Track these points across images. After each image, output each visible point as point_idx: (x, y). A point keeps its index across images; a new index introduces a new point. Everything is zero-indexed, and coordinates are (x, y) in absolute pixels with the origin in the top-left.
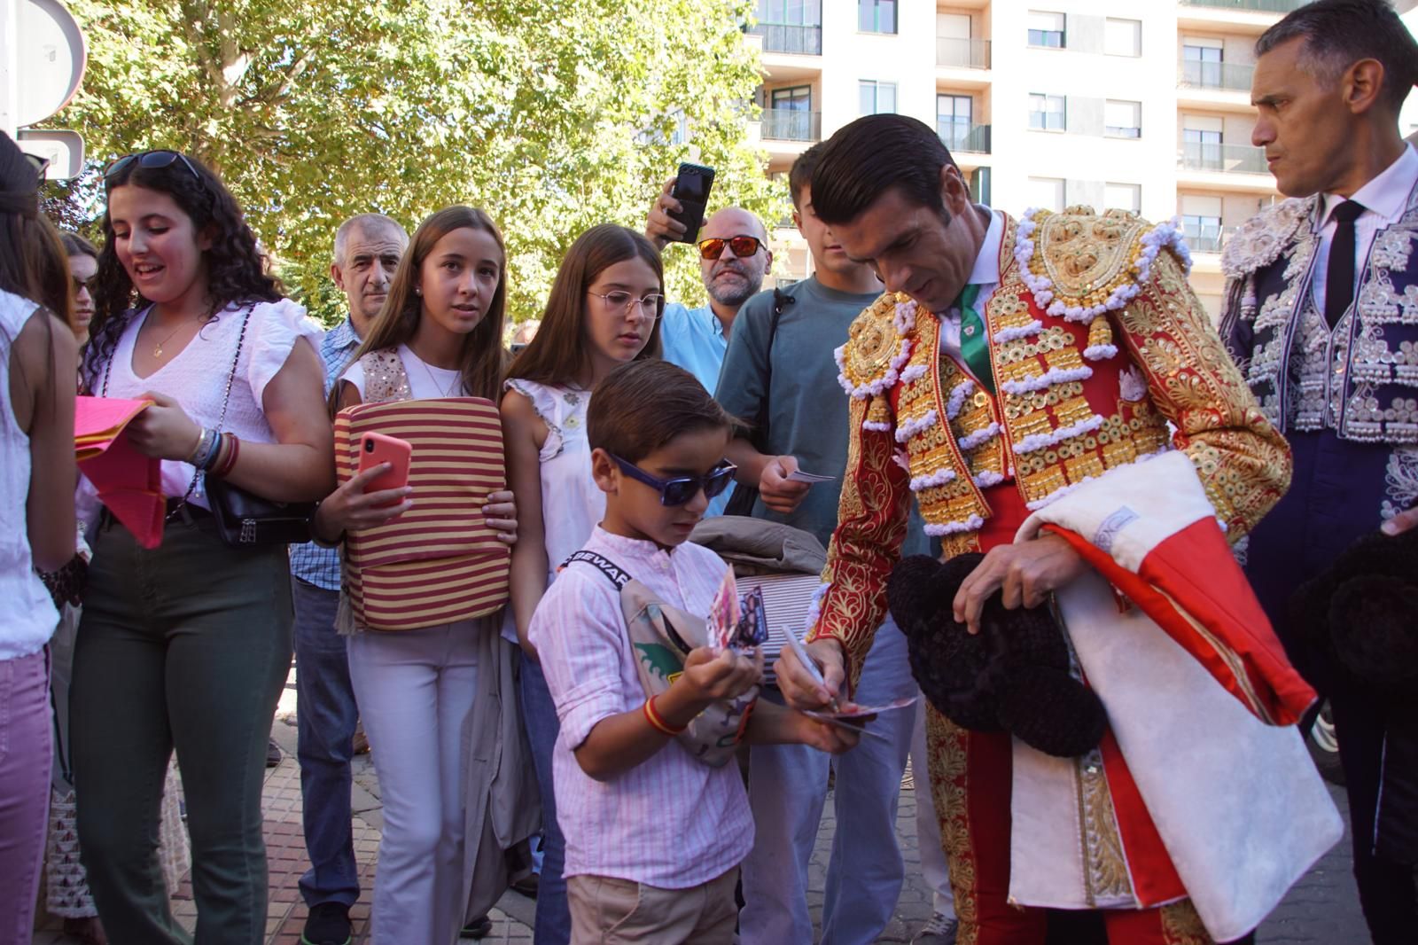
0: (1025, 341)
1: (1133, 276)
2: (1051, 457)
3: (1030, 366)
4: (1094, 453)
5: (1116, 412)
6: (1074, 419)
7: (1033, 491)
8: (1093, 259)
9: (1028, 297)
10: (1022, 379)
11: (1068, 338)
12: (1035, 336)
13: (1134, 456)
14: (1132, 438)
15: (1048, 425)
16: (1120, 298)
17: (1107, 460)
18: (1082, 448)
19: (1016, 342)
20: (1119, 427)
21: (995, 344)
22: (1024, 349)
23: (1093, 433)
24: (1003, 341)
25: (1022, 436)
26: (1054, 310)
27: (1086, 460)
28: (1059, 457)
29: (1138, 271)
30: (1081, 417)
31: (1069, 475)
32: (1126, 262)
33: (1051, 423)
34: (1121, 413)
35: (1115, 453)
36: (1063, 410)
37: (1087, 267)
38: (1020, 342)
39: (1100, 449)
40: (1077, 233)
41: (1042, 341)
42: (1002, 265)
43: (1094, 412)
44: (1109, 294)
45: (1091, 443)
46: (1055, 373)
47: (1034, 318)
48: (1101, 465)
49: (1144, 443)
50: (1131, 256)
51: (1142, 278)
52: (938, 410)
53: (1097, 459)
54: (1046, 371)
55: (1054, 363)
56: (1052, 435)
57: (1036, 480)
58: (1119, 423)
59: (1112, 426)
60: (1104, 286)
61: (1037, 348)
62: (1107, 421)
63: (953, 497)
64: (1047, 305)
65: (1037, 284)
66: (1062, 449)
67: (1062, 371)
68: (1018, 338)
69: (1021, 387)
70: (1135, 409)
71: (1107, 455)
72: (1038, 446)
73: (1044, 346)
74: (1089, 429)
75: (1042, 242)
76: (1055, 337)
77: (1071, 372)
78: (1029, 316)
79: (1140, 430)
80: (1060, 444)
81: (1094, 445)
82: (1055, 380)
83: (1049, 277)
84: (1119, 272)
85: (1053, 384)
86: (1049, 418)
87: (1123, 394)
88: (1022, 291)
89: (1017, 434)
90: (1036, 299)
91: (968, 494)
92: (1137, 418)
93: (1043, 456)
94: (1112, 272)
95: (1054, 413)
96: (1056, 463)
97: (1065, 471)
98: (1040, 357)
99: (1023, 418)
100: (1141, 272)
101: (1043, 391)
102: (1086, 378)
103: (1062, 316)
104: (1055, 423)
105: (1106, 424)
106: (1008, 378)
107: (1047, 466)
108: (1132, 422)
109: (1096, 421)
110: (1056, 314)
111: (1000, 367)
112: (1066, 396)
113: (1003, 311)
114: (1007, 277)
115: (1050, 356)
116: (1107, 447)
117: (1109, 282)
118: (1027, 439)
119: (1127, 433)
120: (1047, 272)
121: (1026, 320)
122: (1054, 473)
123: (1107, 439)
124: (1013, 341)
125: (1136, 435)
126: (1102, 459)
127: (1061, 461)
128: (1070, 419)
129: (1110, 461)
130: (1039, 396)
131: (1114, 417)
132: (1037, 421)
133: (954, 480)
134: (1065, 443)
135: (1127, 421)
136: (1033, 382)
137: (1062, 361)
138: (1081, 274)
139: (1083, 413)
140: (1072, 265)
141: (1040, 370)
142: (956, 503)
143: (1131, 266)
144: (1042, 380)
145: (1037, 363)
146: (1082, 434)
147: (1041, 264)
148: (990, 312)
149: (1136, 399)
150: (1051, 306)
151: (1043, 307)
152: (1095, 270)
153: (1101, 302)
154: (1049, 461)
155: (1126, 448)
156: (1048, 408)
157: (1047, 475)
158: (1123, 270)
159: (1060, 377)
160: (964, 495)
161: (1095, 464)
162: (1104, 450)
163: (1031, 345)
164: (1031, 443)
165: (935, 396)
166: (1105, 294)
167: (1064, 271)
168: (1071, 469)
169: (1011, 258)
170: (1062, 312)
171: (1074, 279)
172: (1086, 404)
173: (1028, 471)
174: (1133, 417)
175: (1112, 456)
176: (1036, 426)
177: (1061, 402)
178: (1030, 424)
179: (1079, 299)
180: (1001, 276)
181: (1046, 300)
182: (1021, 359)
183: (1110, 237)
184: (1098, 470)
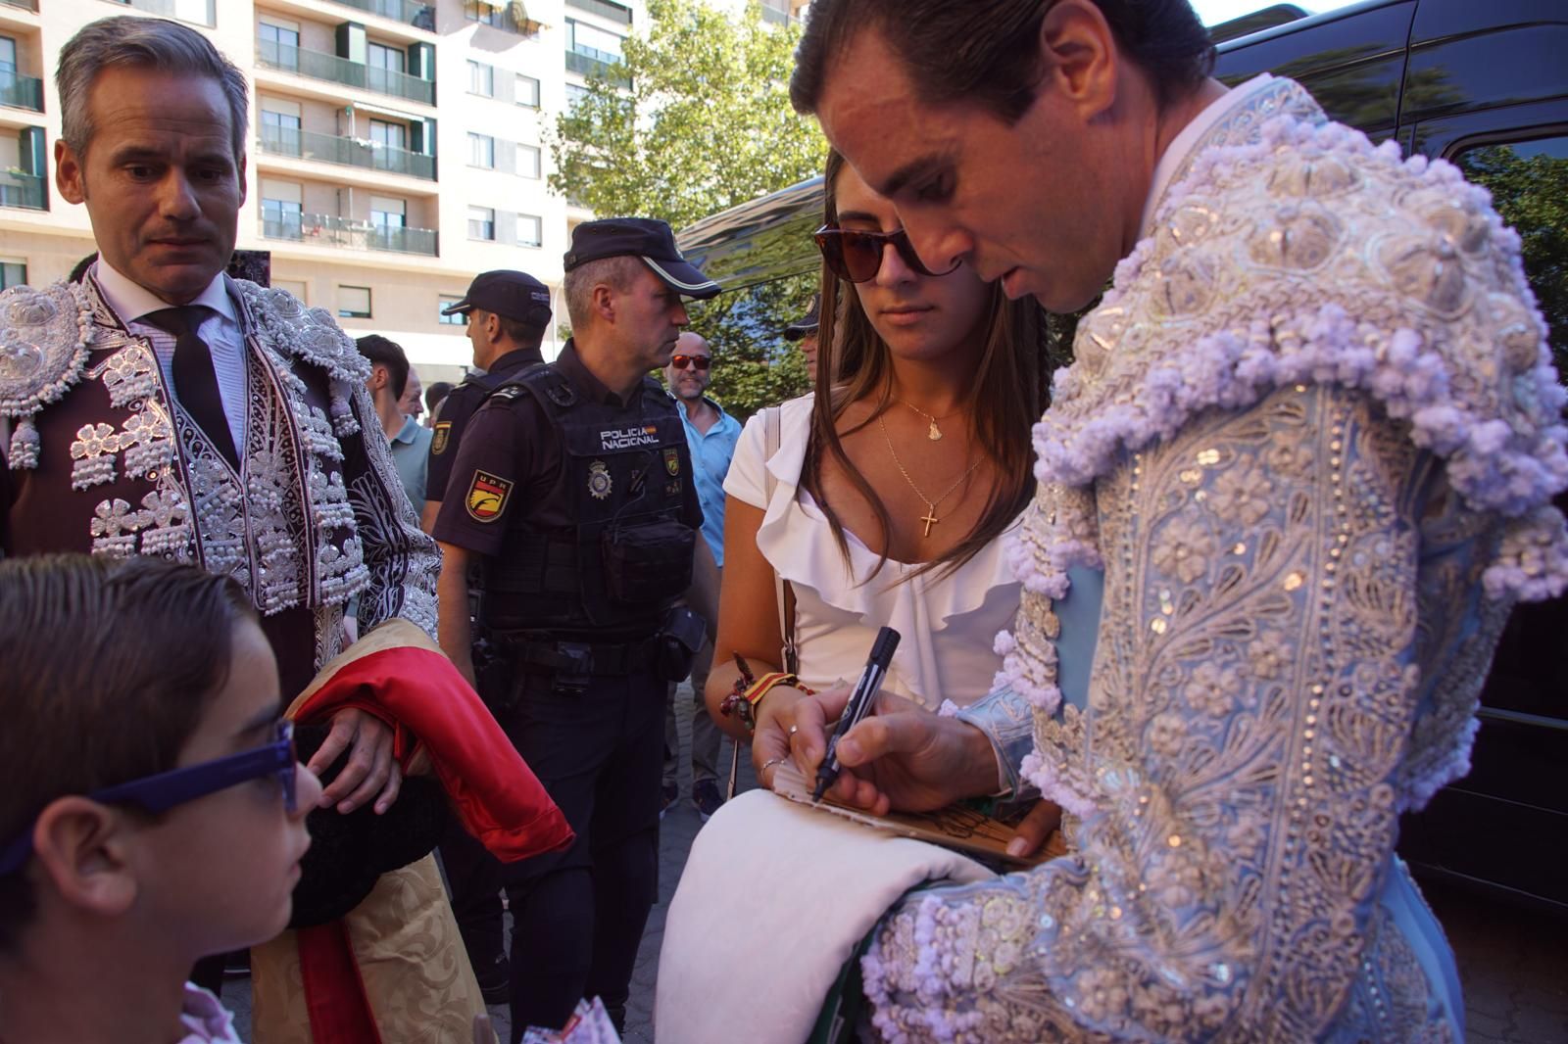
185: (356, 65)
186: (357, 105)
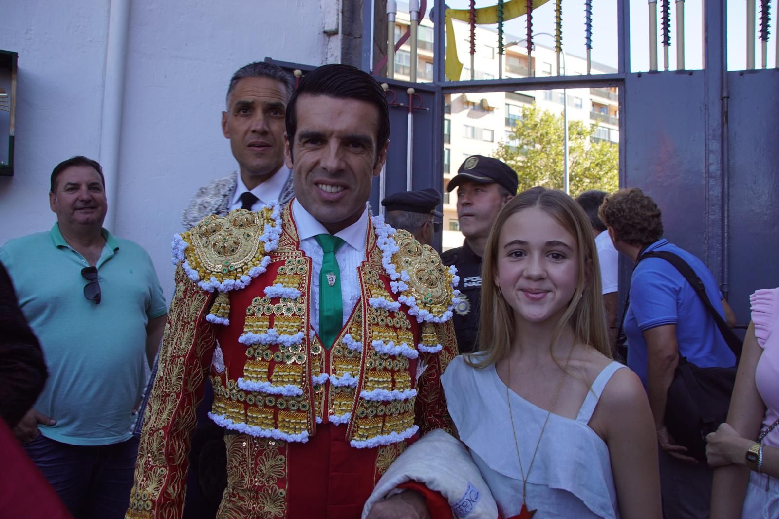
0: (387, 313)
2: (381, 410)
3: (390, 334)
4: (401, 416)
7: (360, 431)
9: (386, 279)
12: (393, 313)
15: (390, 385)
18: (399, 411)
22: (387, 319)
23: (408, 401)
24: (376, 305)
25: (374, 386)
26: (403, 299)
27: (397, 421)
28: (385, 413)
31: (385, 428)
33: (392, 384)
35: (408, 420)
36: (400, 377)
38: (385, 313)
41: (397, 318)
42: (369, 246)
46: (403, 347)
53: (402, 422)
54: (399, 343)
55: (402, 339)
56: (390, 393)
57: (365, 424)
61: (394, 322)
64: (399, 294)
65: (398, 274)
66: (389, 407)
68: (384, 309)
72: (379, 398)
73: (397, 323)
80: (391, 402)
85: (400, 355)
86: (391, 380)
87: (416, 377)
88: (380, 272)
89: (368, 384)
93: (377, 407)
95: (395, 377)
96: (382, 416)
97: (384, 424)
98: (396, 330)
99: (377, 373)
101: (393, 357)
102: (413, 358)
104: (394, 385)
107: (376, 416)
109: (414, 393)
112: (403, 368)
113: (372, 281)
115: (401, 332)
118: (375, 390)
121: (386, 296)
122: (378, 423)
124: (381, 309)
127: (384, 415)
128: (402, 386)
130: (390, 360)
132: (385, 380)
136: (390, 348)
137: (407, 340)
139: (408, 384)
141: (396, 341)
144: (396, 349)
145: (394, 334)
148: (364, 277)
150: (402, 295)
151: (395, 293)
152: (435, 289)
154: (379, 413)
156: (393, 372)
157: (373, 423)
159: (404, 352)
161: (399, 425)
162: (405, 416)
163: (391, 319)
168: (387, 424)
169: (374, 243)
172: (410, 378)
173: (363, 416)
175: (407, 422)
176: (384, 382)
177: (399, 370)
178: (381, 380)
180: (368, 252)
181: (401, 289)
182: (385, 326)
184: (399, 429)
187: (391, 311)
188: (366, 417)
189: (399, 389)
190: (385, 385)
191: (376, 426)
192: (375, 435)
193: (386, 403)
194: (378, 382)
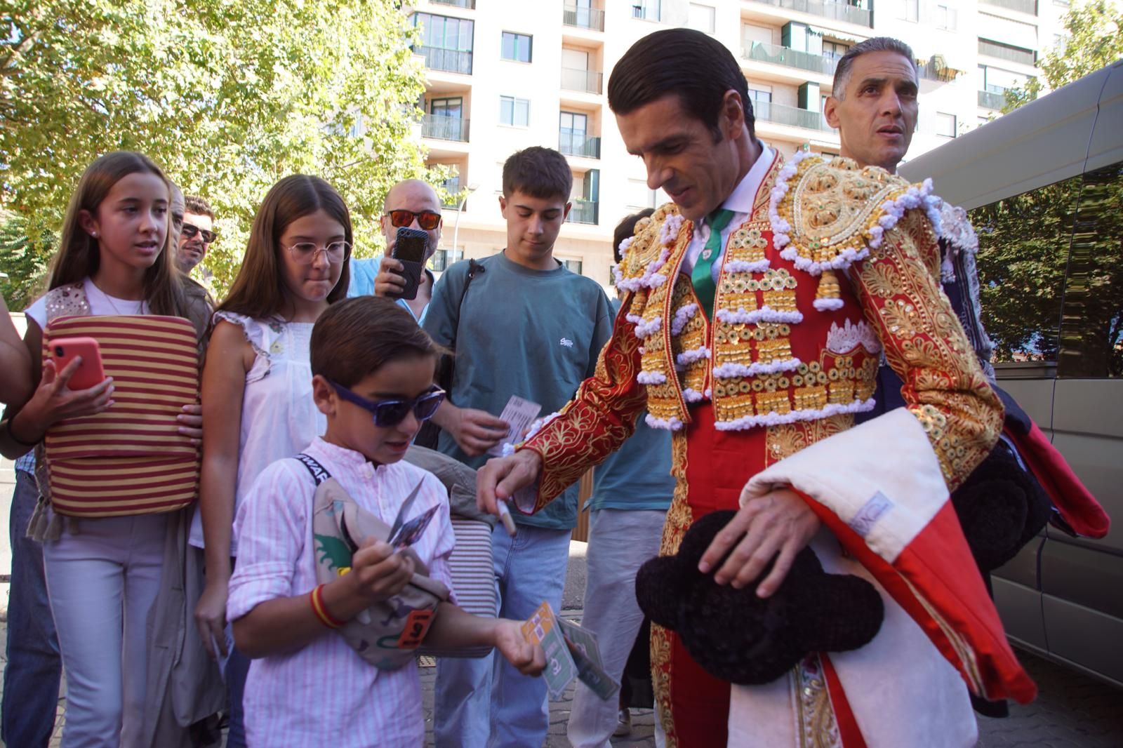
0: (750, 275)
1: (866, 240)
2: (745, 387)
3: (746, 300)
4: (785, 393)
5: (817, 359)
6: (773, 357)
7: (723, 412)
8: (834, 217)
9: (768, 235)
10: (736, 310)
11: (791, 281)
12: (762, 273)
13: (824, 404)
14: (827, 387)
15: (748, 357)
16: (846, 259)
17: (796, 402)
18: (775, 386)
19: (743, 275)
20: (815, 374)
21: (725, 273)
22: (746, 283)
23: (788, 374)
24: (731, 271)
25: (723, 361)
26: (787, 254)
27: (776, 397)
28: (751, 389)
29: (871, 237)
30: (779, 357)
31: (757, 406)
32: (863, 227)
33: (751, 356)
34: (822, 363)
35: (805, 397)
36: (765, 346)
37: (826, 223)
38: (746, 276)
39: (791, 390)
40: (829, 186)
41: (766, 279)
42: (757, 202)
43: (794, 355)
44: (838, 253)
45: (784, 383)
46: (766, 311)
47: (766, 256)
48: (789, 405)
49: (838, 393)
50: (869, 221)
51: (874, 244)
52: (664, 318)
53: (786, 399)
54: (759, 307)
55: (769, 302)
56: (748, 367)
57: (727, 404)
58: (818, 369)
59: (809, 371)
60: (835, 245)
61: (759, 285)
62: (806, 365)
63: (663, 398)
64: (783, 248)
65: (779, 226)
66: (755, 382)
67: (774, 311)
68: (745, 271)
69: (733, 317)
70: (837, 361)
71: (796, 397)
72: (734, 374)
73: (765, 284)
74: (785, 370)
75: (798, 188)
76: (780, 278)
77: (781, 314)
78: (762, 253)
79: (838, 380)
80: (755, 377)
81: (786, 386)
82: (764, 318)
83: (793, 222)
84: (853, 235)
85: (762, 322)
86: (750, 351)
87: (828, 346)
88: (766, 229)
89: (719, 359)
90: (775, 239)
91: (674, 398)
92: (838, 369)
93: (738, 384)
94: (847, 232)
95: (757, 348)
96: (748, 393)
97: (754, 402)
98: (759, 294)
99: (728, 346)
100: (874, 238)
101: (751, 326)
102: (795, 322)
103: (793, 262)
104: (754, 356)
105: (803, 368)
106: (724, 306)
107: (739, 393)
108: (831, 371)
109: (794, 363)
110: (787, 258)
111: (722, 294)
112: (772, 335)
113: (743, 243)
114: (758, 212)
115: (768, 294)
116: (799, 390)
117: (841, 242)
118: (725, 365)
119: (824, 381)
120: (793, 217)
121: (758, 256)
122: (744, 401)
123: (801, 383)
124: (740, 273)
125: (832, 385)
126: (792, 399)
127: (752, 392)
128: (769, 356)
129: (798, 403)
130: (747, 330)
131: (813, 364)
132: (738, 352)
133: (665, 383)
134: (759, 377)
135: (826, 370)
136: (744, 315)
137: (777, 302)
138: (819, 228)
139: (783, 354)
140: (813, 217)
141: (755, 306)
142: (665, 404)
143: (866, 232)
144: (752, 315)
145: (753, 299)
146: (777, 372)
147: (790, 208)
148: (731, 242)
149: (842, 351)
150: (786, 249)
151: (778, 248)
152: (832, 228)
153: (828, 259)
154: (742, 390)
155: (817, 395)
156: (752, 342)
157: (737, 402)
158: (857, 233)
159: (769, 316)
160: (671, 398)
161: (783, 403)
162: (796, 391)
163: (755, 281)
164: (728, 370)
165: (665, 306)
166: (833, 253)
167: (807, 220)
168: (760, 402)
169: (767, 197)
170: (793, 258)
171: (812, 230)
172: (789, 346)
173: (723, 394)
174: (834, 366)
175: (803, 400)
176: (736, 355)
177: (766, 339)
178: (732, 353)
179: (811, 251)
180: (754, 210)
181: (783, 242)
182: (742, 292)
183: (856, 198)
184: (785, 408)
185: (812, 113)
186: (812, 143)
187: (757, 271)
188: (727, 395)
189: (764, 359)
190: (739, 358)
191: (742, 405)
192: (741, 415)
193: (749, 379)
194: (730, 356)
